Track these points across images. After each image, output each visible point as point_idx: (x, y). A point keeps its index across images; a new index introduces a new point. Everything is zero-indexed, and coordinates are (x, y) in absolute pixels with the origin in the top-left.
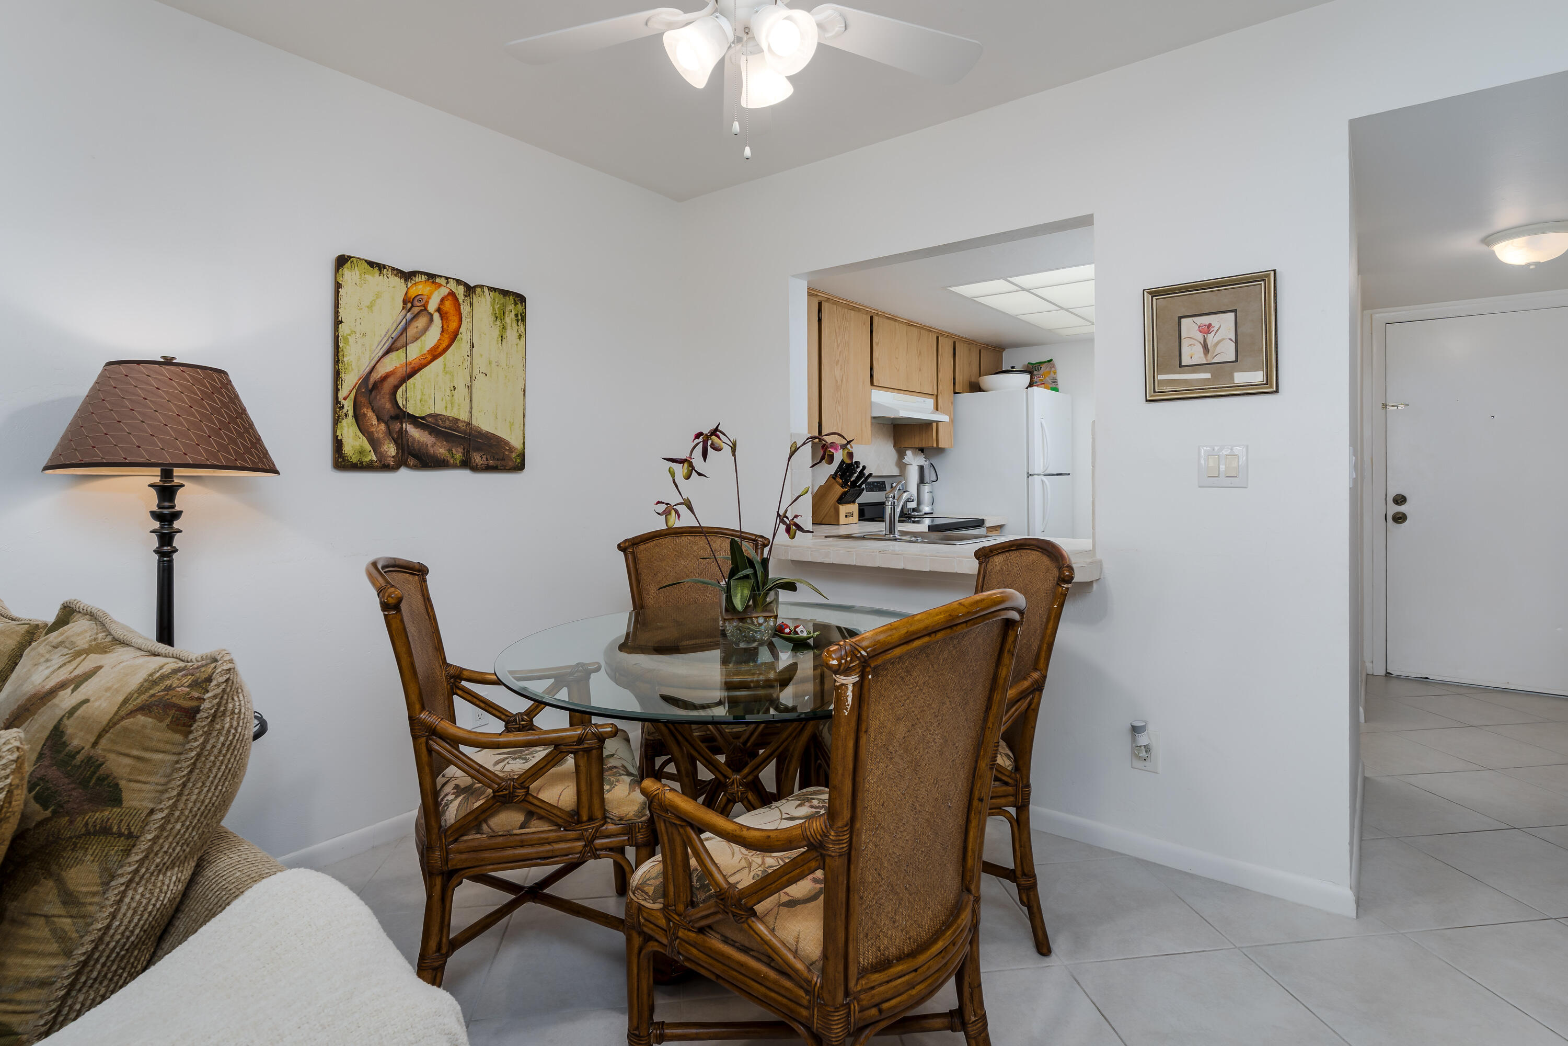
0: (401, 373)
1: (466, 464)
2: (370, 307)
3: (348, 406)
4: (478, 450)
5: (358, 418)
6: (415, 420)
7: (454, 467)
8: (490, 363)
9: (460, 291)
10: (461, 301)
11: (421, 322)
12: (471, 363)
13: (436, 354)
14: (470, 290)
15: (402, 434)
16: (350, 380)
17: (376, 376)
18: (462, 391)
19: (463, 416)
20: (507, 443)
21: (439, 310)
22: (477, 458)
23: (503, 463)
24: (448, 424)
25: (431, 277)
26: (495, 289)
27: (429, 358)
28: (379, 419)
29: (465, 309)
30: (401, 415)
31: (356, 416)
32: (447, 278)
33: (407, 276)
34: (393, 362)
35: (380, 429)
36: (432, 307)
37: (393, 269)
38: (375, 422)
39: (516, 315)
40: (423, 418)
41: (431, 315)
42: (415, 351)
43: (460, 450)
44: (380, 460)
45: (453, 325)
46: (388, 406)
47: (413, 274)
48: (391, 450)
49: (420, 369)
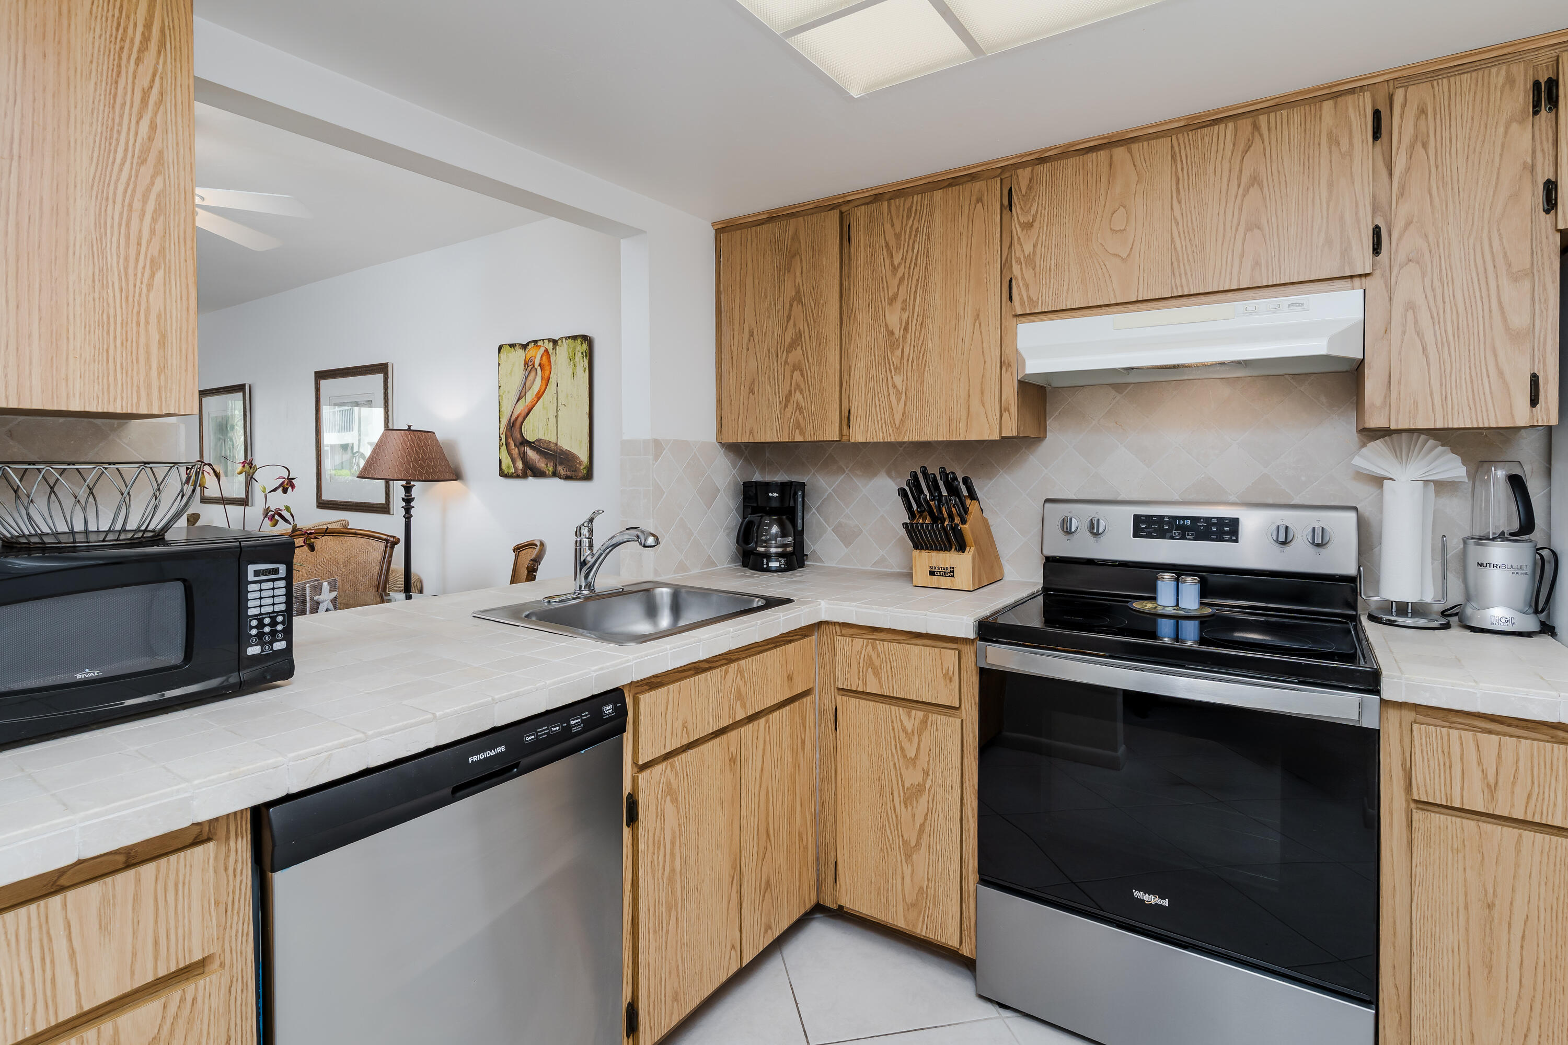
0: (524, 413)
1: (555, 474)
2: (511, 374)
3: (503, 437)
4: (561, 464)
5: (507, 445)
6: (529, 444)
7: (549, 476)
8: (567, 396)
9: (550, 346)
10: (550, 354)
11: (533, 374)
12: (557, 399)
13: (539, 396)
14: (555, 342)
15: (525, 453)
16: (504, 421)
17: (514, 417)
18: (552, 420)
19: (553, 440)
20: (578, 458)
21: (540, 365)
22: (561, 470)
23: (575, 473)
24: (545, 446)
25: (536, 342)
26: (569, 337)
27: (536, 400)
28: (515, 445)
29: (553, 359)
30: (524, 442)
31: (506, 444)
32: (543, 340)
33: (524, 347)
34: (521, 408)
35: (515, 451)
36: (536, 365)
37: (520, 344)
38: (514, 448)
39: (582, 353)
40: (533, 443)
41: (536, 369)
42: (530, 396)
43: (552, 464)
44: (516, 472)
45: (547, 373)
46: (519, 436)
47: (528, 344)
48: (520, 465)
49: (532, 409)
